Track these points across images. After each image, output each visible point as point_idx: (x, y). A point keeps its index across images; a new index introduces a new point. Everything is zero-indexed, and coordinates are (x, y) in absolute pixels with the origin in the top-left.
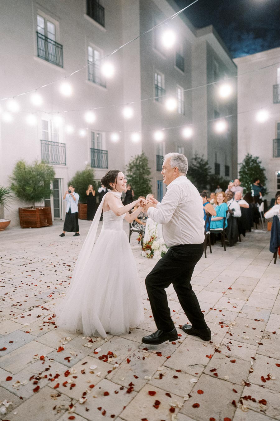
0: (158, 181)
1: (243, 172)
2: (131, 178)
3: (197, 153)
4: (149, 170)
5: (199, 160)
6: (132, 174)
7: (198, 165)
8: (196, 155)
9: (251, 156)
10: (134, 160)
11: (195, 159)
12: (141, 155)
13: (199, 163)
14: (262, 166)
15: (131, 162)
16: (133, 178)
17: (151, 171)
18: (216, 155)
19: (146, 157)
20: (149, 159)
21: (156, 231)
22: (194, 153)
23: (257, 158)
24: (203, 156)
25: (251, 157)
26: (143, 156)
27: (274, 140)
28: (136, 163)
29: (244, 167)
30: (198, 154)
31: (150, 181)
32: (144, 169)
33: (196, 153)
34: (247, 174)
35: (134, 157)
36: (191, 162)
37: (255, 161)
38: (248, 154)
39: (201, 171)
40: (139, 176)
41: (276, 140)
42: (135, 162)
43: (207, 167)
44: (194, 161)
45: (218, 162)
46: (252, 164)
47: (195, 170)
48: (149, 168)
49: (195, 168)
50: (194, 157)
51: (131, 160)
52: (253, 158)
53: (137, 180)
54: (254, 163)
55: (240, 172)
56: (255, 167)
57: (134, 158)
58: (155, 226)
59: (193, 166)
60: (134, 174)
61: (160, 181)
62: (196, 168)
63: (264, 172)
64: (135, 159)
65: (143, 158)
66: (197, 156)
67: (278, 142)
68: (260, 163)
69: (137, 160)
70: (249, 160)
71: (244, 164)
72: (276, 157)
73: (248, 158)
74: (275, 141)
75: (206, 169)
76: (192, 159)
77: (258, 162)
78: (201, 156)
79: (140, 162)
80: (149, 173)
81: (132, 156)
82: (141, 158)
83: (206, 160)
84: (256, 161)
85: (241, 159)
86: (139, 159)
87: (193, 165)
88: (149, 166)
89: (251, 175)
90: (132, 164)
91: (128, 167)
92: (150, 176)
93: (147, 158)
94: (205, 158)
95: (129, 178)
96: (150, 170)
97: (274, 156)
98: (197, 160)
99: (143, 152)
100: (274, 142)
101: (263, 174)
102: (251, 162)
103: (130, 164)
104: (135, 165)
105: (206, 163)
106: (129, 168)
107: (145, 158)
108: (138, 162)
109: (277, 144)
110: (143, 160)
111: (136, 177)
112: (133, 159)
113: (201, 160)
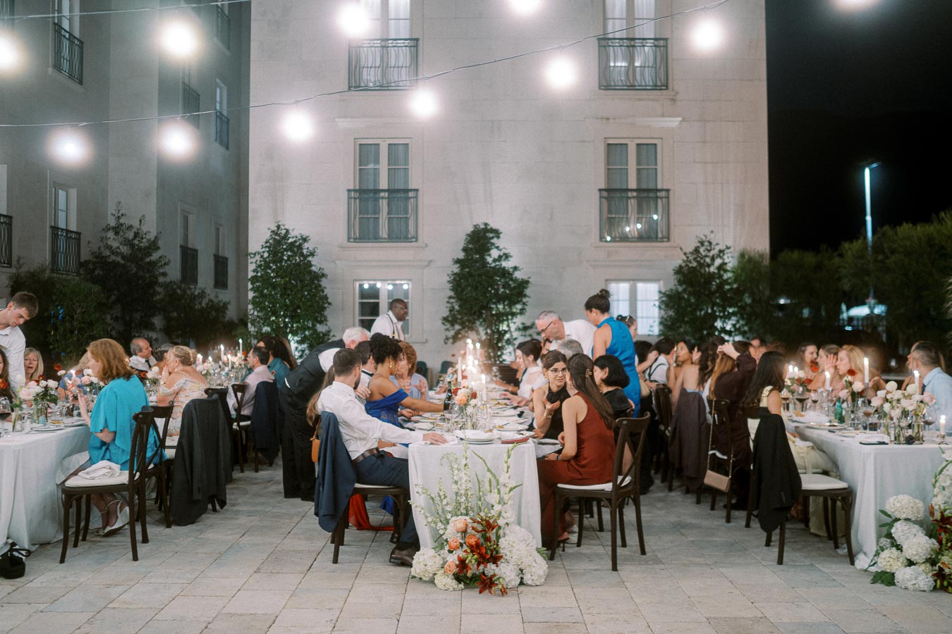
1: (262, 282)
3: (123, 212)
5: (130, 235)
7: (125, 250)
9: (287, 231)
11: (117, 230)
13: (129, 243)
14: (317, 263)
18: (186, 219)
22: (111, 209)
23: (305, 240)
24: (141, 222)
25: (285, 237)
27: (349, 191)
29: (265, 265)
30: (124, 215)
33: (117, 210)
34: (274, 286)
36: (103, 239)
37: (296, 247)
38: (278, 227)
39: (133, 269)
41: (355, 191)
43: (155, 256)
44: (111, 234)
45: (191, 245)
46: (289, 256)
47: (117, 264)
49: (113, 258)
50: (112, 223)
52: (290, 240)
54: (295, 254)
55: (254, 280)
56: (298, 264)
59: (106, 253)
62: (119, 259)
63: (324, 282)
66: (122, 221)
67: (360, 199)
68: (312, 254)
70: (280, 244)
71: (266, 255)
72: (355, 240)
73: (277, 238)
74: (353, 194)
75: (153, 264)
76: (107, 229)
77: (305, 251)
78: (136, 224)
83: (152, 236)
84: (300, 247)
85: (258, 239)
87: (109, 247)
89: (285, 290)
94: (150, 229)
97: (349, 239)
98: (121, 233)
100: (349, 198)
101: (319, 288)
102: (286, 250)
105: (154, 246)
109: (358, 201)
113: (136, 235)
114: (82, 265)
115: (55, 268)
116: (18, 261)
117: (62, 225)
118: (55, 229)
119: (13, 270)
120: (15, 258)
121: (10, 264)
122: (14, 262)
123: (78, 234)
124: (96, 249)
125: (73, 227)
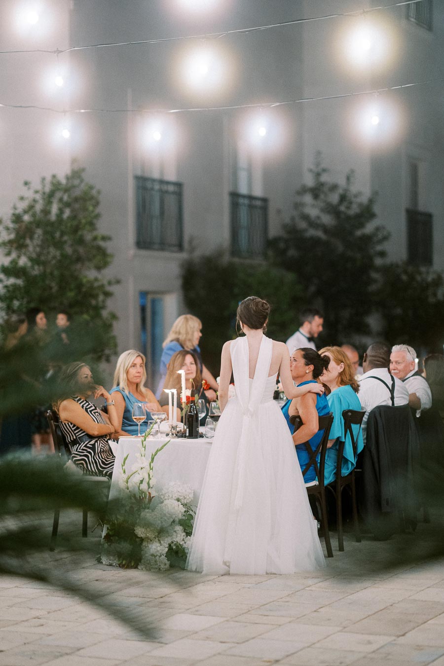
0: (144, 294)
2: (20, 282)
3: (324, 165)
4: (102, 244)
5: (334, 198)
6: (23, 261)
7: (327, 220)
8: (318, 175)
10: (35, 201)
11: (316, 191)
12: (68, 178)
13: (333, 210)
15: (22, 206)
16: (31, 282)
17: (109, 251)
19: (91, 188)
20: (101, 198)
21: (150, 479)
22: (308, 163)
24: (348, 178)
26: (76, 182)
28: (46, 212)
30: (324, 170)
31: (107, 294)
32: (81, 241)
33: (318, 164)
35: (36, 185)
36: (297, 206)
39: (340, 247)
40: (56, 273)
42: (39, 207)
43: (369, 228)
44: (308, 199)
45: (422, 207)
47: (316, 241)
48: (104, 238)
49: (312, 232)
50: (309, 181)
51: (22, 198)
53: (51, 288)
57: (36, 192)
58: (146, 464)
59: (303, 225)
60: (35, 261)
61: (155, 293)
62: (320, 234)
64: (38, 197)
65: (77, 193)
66: (324, 178)
69: (49, 198)
75: (367, 240)
76: (304, 190)
78: (342, 182)
79: (61, 211)
80: (102, 258)
81: (26, 183)
82: (66, 190)
83: (364, 199)
86: (58, 195)
87: (306, 217)
88: (103, 227)
90: (26, 218)
91: (7, 229)
92: (108, 273)
93: (94, 192)
94: (362, 189)
95: (12, 281)
96: (108, 246)
98: (322, 196)
99: (76, 167)
103: (17, 219)
104: (38, 224)
105: (367, 213)
106: (12, 236)
107: (86, 193)
108: (55, 209)
110: (76, 200)
111: (43, 276)
112: (29, 194)
113: (343, 198)
114: (271, 243)
115: (235, 250)
116: (191, 242)
117: (243, 190)
118: (235, 196)
119: (184, 256)
120: (186, 238)
121: (180, 247)
122: (186, 245)
123: (265, 200)
124: (287, 220)
125: (258, 192)
